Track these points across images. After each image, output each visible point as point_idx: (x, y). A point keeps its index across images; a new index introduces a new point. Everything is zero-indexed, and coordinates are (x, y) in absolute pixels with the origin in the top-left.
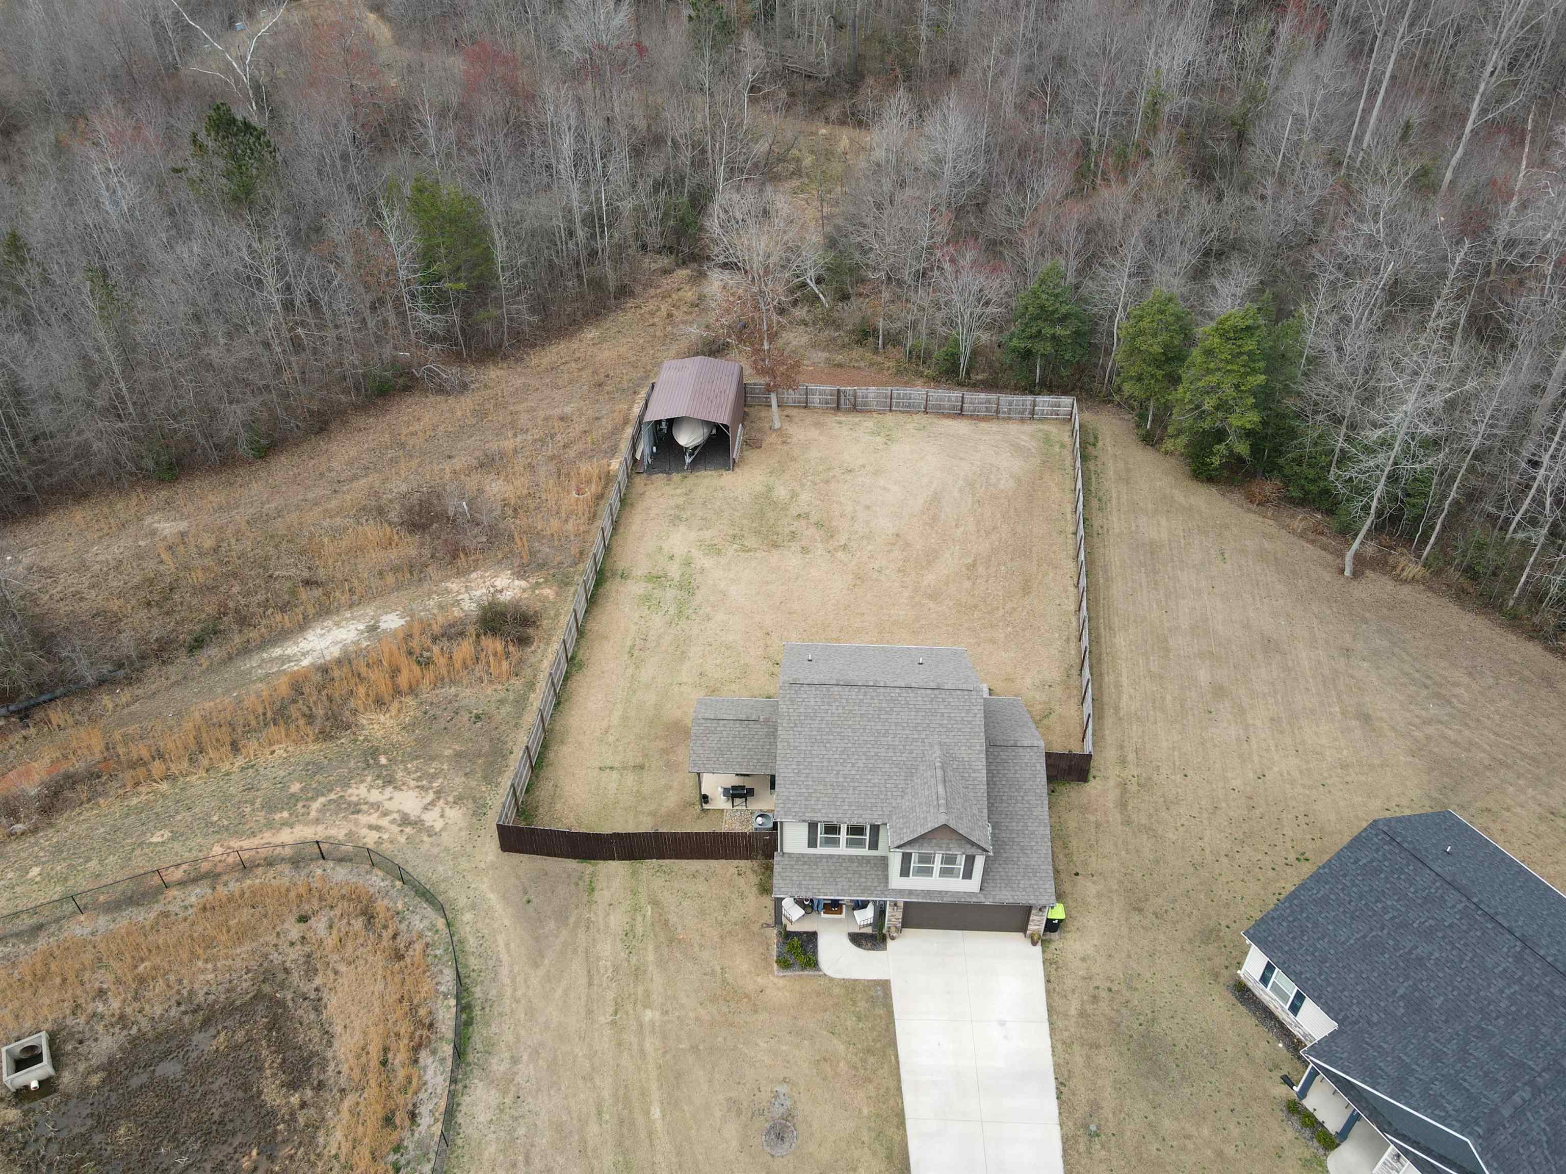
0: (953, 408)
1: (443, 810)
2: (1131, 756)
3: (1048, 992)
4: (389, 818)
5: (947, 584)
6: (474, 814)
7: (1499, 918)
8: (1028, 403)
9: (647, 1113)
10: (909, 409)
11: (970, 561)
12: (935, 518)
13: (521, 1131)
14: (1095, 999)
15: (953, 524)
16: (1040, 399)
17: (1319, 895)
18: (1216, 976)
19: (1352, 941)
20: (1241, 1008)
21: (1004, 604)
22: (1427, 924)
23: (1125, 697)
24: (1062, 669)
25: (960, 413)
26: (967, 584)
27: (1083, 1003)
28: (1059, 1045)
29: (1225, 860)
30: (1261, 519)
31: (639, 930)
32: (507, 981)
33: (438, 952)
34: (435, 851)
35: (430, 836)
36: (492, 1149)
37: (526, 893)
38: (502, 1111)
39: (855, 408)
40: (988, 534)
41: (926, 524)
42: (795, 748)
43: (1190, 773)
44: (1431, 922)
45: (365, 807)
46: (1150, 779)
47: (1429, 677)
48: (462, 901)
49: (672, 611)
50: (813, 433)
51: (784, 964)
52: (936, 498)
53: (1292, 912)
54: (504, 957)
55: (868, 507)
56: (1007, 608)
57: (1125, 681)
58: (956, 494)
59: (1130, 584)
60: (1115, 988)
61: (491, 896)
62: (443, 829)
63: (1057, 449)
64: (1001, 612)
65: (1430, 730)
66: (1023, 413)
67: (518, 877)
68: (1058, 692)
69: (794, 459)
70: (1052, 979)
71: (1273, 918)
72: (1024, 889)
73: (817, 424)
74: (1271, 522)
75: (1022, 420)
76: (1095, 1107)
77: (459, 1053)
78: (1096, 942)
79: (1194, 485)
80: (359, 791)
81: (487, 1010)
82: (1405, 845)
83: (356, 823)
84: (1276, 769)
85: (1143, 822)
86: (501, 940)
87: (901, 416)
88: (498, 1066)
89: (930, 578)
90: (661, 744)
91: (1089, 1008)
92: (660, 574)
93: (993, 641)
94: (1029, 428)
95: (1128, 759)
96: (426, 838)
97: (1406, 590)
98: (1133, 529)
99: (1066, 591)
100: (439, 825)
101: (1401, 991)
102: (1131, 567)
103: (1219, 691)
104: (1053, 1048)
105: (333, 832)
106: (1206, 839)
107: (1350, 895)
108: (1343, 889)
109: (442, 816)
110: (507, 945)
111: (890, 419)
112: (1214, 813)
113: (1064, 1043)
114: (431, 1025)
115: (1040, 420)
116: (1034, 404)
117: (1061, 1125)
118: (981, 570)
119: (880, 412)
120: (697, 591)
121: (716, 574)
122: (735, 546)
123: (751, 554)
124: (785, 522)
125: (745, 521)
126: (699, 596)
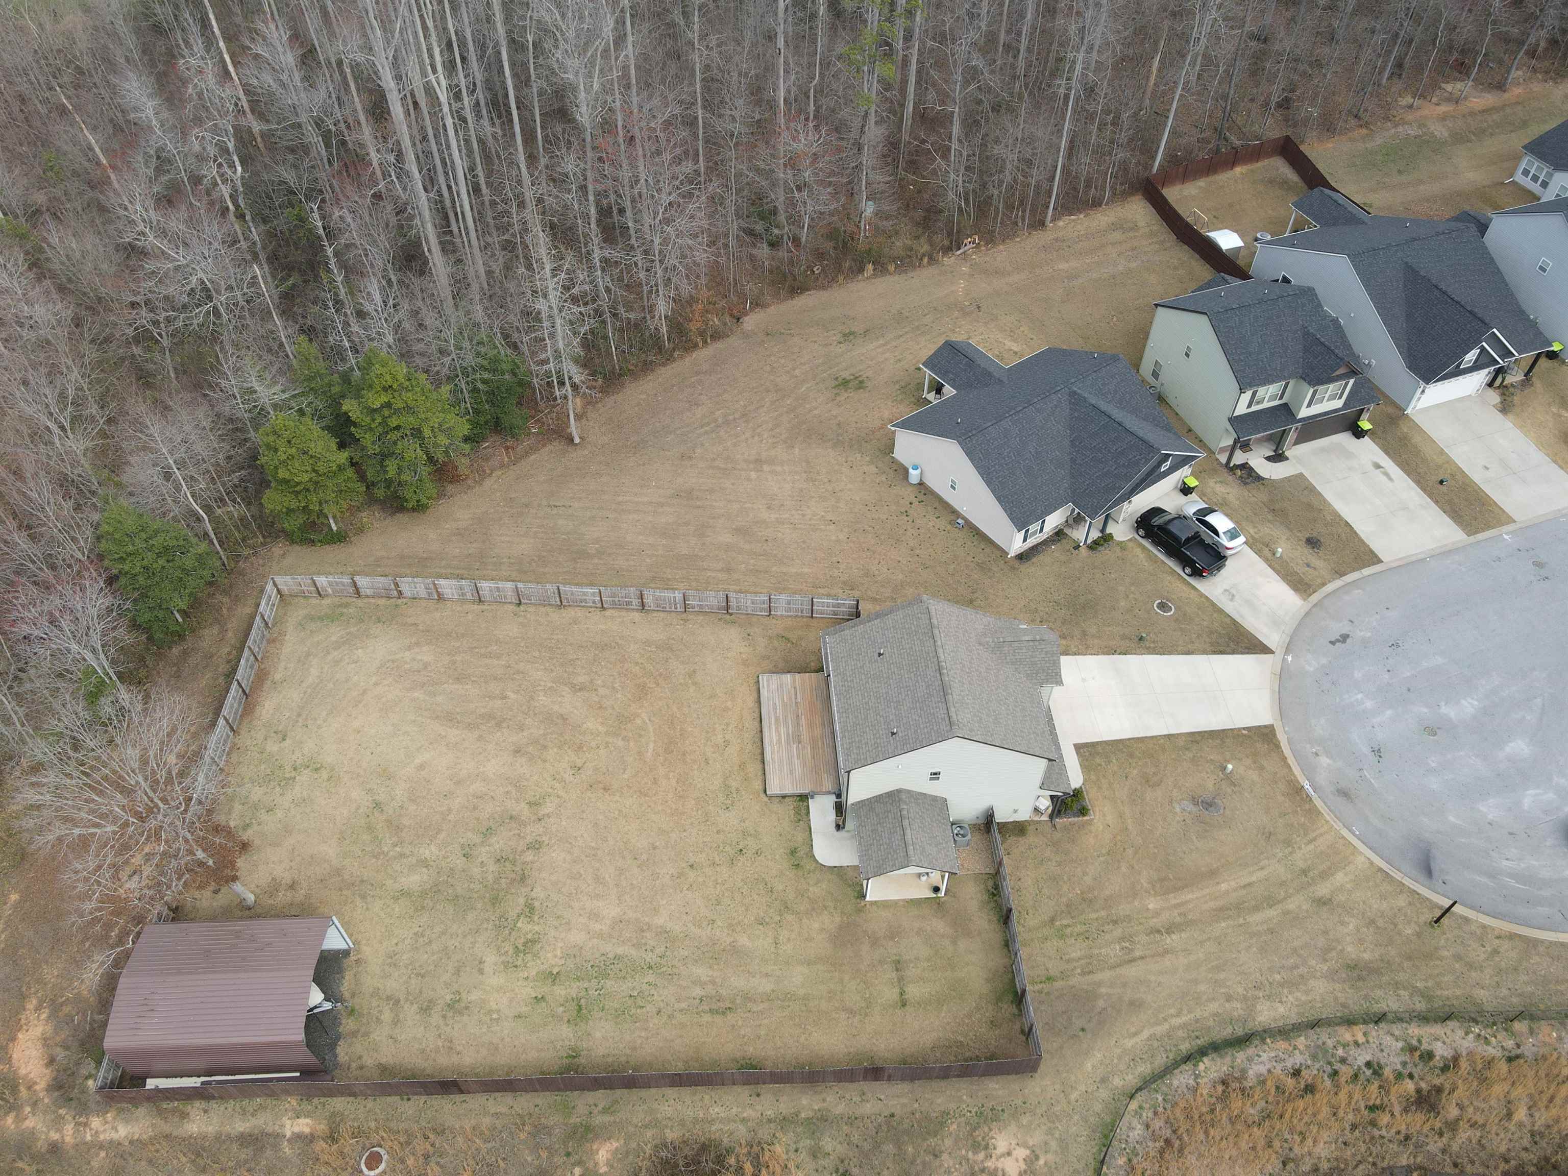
1: (1003, 1155)
5: (603, 709)
6: (996, 1119)
11: (565, 688)
12: (487, 718)
13: (1278, 977)
15: (499, 701)
24: (724, 627)
25: (246, 697)
32: (1166, 1024)
33: (1160, 1099)
34: (1054, 1145)
35: (1037, 1158)
36: (1298, 995)
37: (1075, 1035)
38: (1269, 997)
41: (497, 726)
46: (844, 584)
47: (707, 424)
48: (1104, 1094)
49: (650, 978)
51: (1083, 811)
52: (449, 717)
54: (1146, 1034)
55: (460, 783)
58: (440, 698)
61: (1089, 1066)
62: (1026, 1146)
63: (349, 610)
67: (1061, 1048)
68: (755, 631)
69: (335, 873)
77: (1242, 1041)
81: (1197, 1034)
84: (825, 512)
85: (889, 591)
86: (1129, 1043)
88: (1237, 1008)
89: (594, 723)
90: (865, 948)
94: (291, 636)
96: (1041, 1162)
98: (510, 562)
99: (610, 618)
100: (1022, 1153)
103: (742, 532)
104: (1091, 655)
106: (899, 559)
107: (999, 471)
109: (1009, 1154)
110: (1135, 1034)
112: (874, 551)
113: (1089, 649)
114: (1224, 1082)
117: (1141, 654)
118: (581, 680)
120: (611, 956)
121: (576, 937)
122: (519, 925)
123: (537, 904)
124: (476, 871)
125: (471, 916)
126: (620, 950)
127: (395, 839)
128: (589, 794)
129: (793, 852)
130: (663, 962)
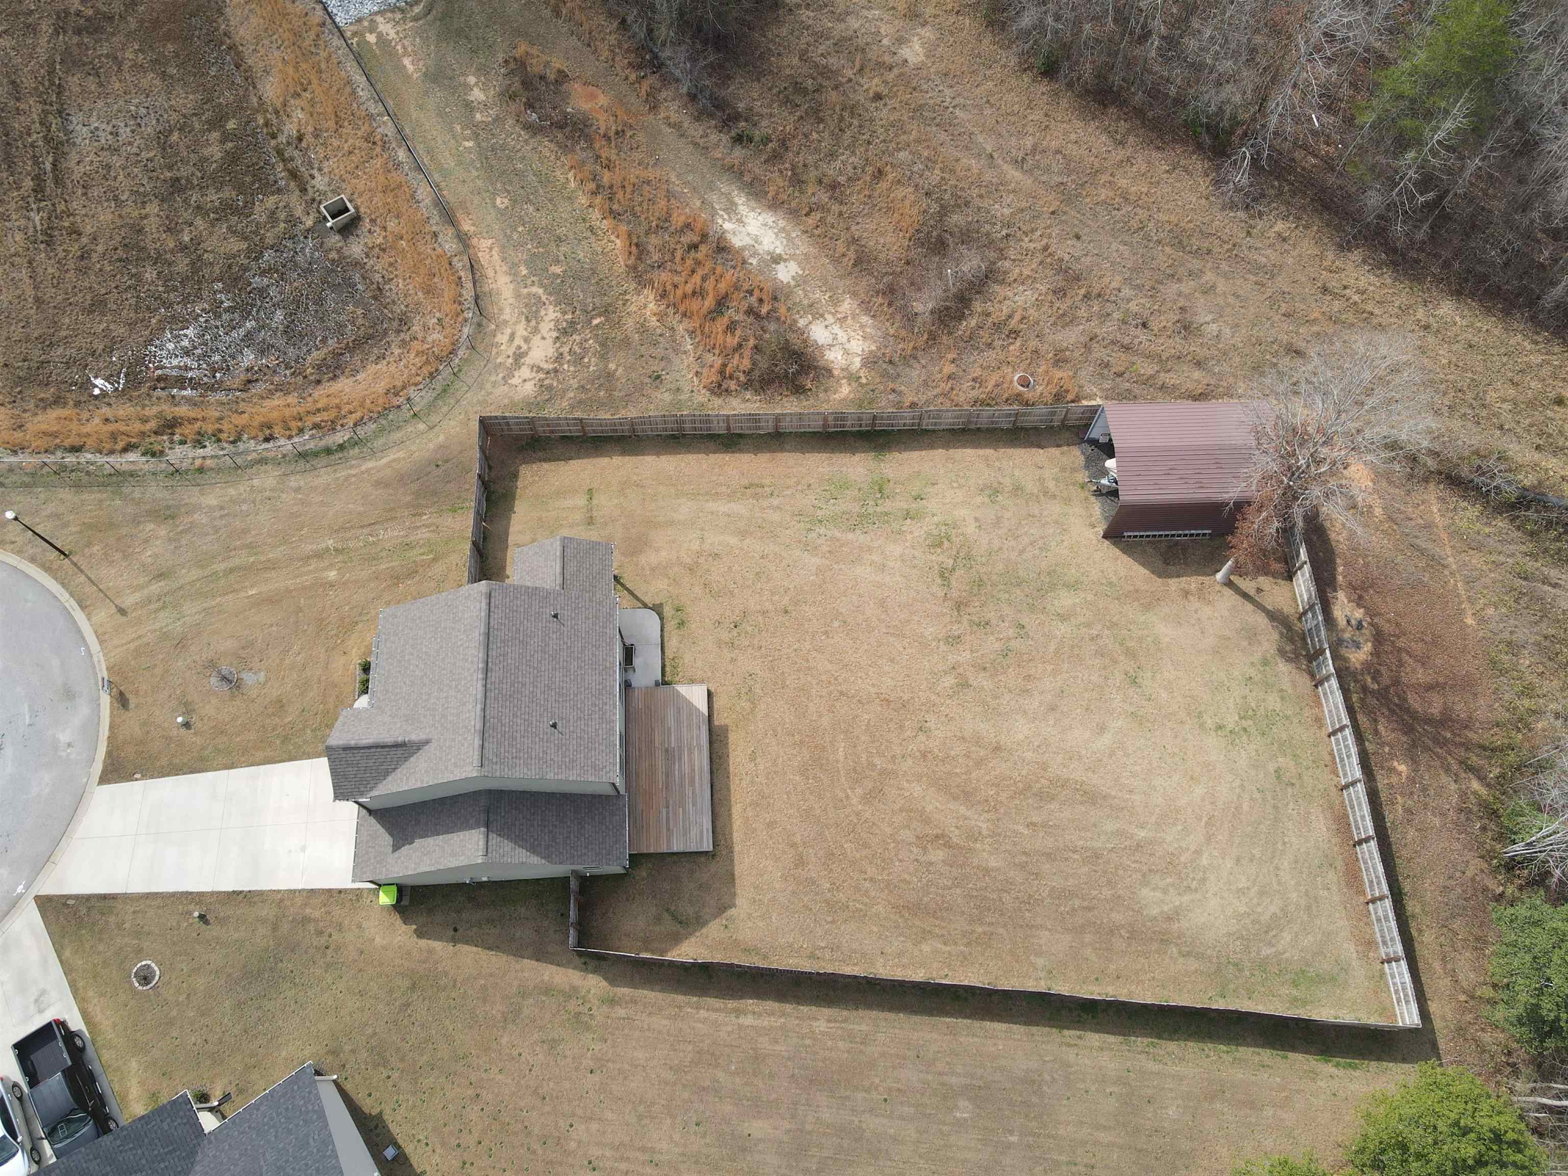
1: (532, 379)
2: (620, 1012)
3: (330, 891)
4: (522, 344)
5: (905, 810)
6: (530, 403)
9: (252, 586)
11: (957, 840)
12: (1044, 796)
13: (245, 507)
14: (320, 933)
15: (1035, 820)
18: (335, 1053)
26: (908, 835)
27: (316, 921)
28: (279, 896)
31: (410, 553)
32: (363, 468)
33: (392, 416)
34: (488, 386)
35: (504, 378)
37: (446, 461)
38: (260, 491)
40: (1022, 866)
41: (1030, 783)
43: (595, 1078)
45: (533, 323)
46: (587, 1029)
48: (436, 419)
49: (820, 512)
50: (1220, 630)
51: (366, 667)
52: (1091, 797)
54: (384, 461)
55: (1052, 709)
57: (749, 1020)
58: (1108, 827)
60: (329, 951)
61: (441, 438)
62: (511, 386)
66: (1383, 944)
67: (461, 452)
69: (1149, 609)
70: (342, 895)
76: (224, 922)
77: (306, 454)
78: (378, 939)
80: (551, 314)
83: (517, 323)
85: (525, 1011)
86: (401, 454)
88: (294, 481)
91: (311, 927)
92: (886, 492)
93: (800, 862)
94: (1346, 950)
96: (501, 375)
100: (515, 381)
103: (736, 1144)
104: (279, 891)
105: (508, 310)
106: (500, 1077)
109: (526, 380)
110: (393, 460)
111: (1302, 733)
112: (535, 1094)
113: (282, 900)
114: (332, 430)
116: (1397, 960)
117: (212, 893)
118: (939, 854)
120: (858, 532)
121: (896, 550)
122: (951, 562)
123: (939, 581)
124: (1007, 610)
125: (1000, 567)
126: (850, 536)
127: (1101, 642)
128: (906, 698)
129: (682, 624)
130: (809, 526)
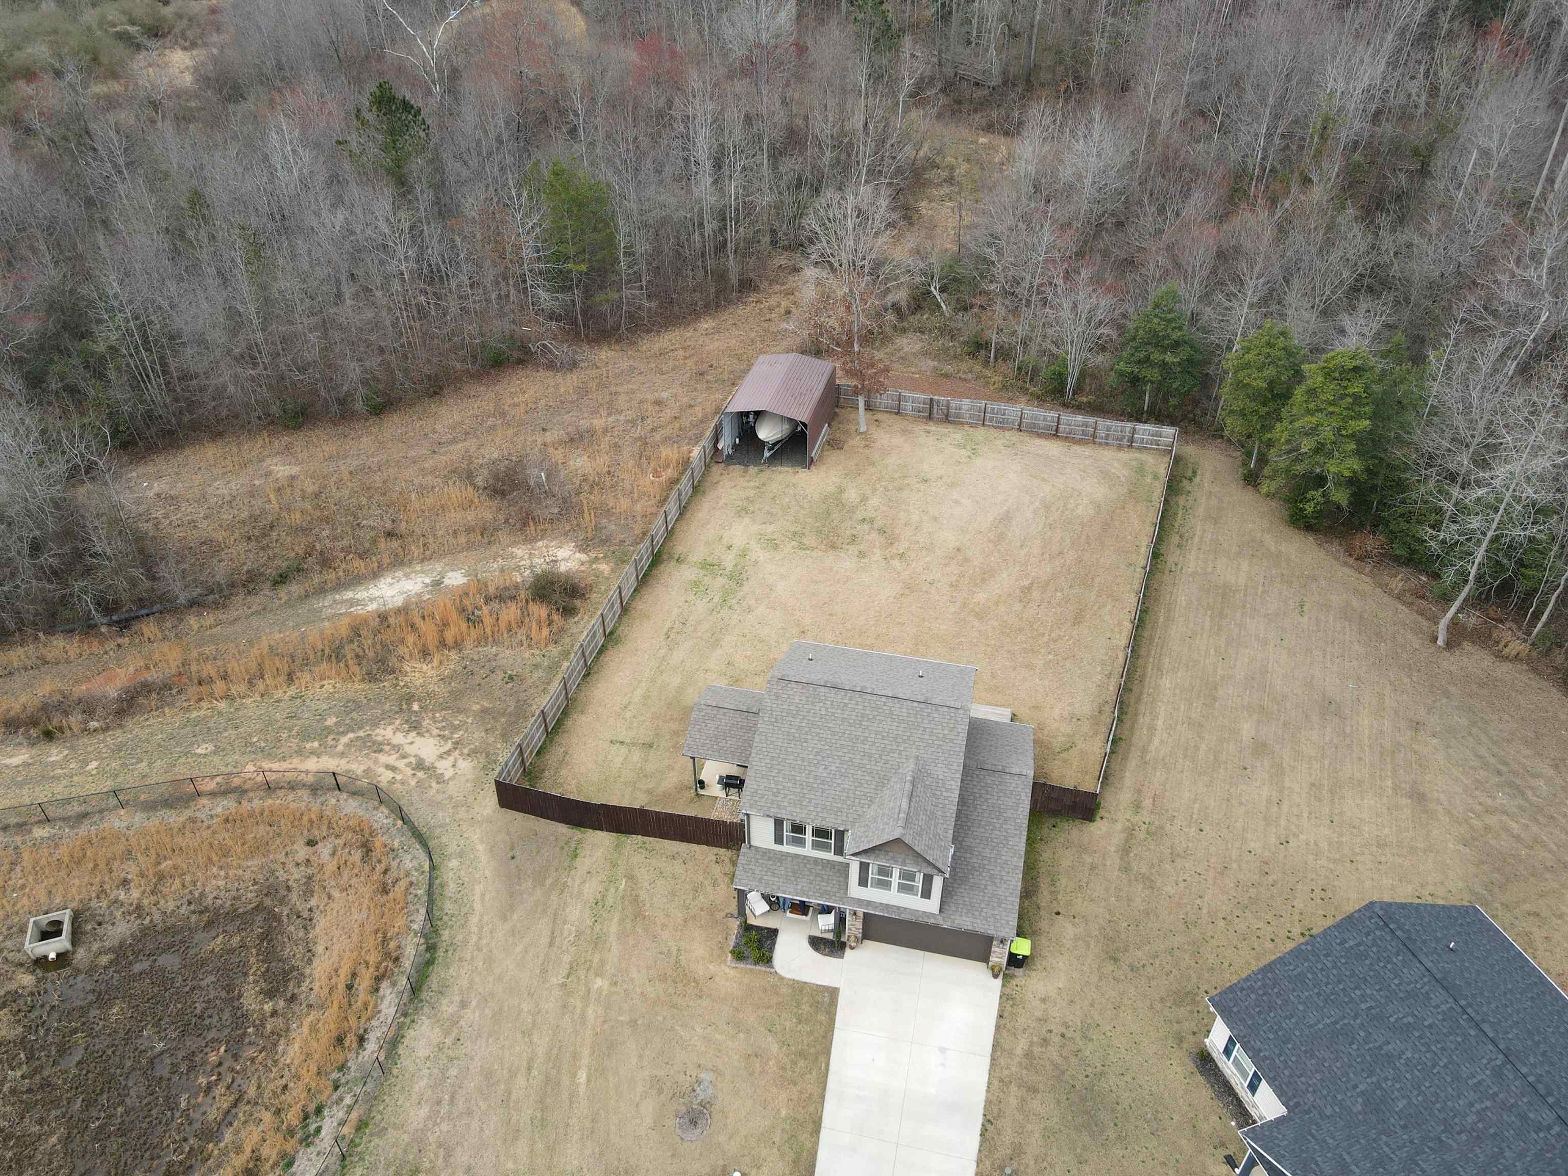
0: (1048, 428)
1: (456, 761)
2: (1147, 803)
3: (998, 1028)
4: (406, 761)
5: (997, 604)
6: (484, 768)
7: (1486, 1027)
8: (1128, 430)
9: (574, 1076)
10: (1002, 425)
11: (1026, 583)
12: (1001, 537)
13: (453, 1072)
14: (1045, 1042)
15: (1019, 544)
16: (1140, 426)
17: (1295, 973)
18: (1180, 1040)
19: (1320, 1026)
20: (1200, 1078)
21: (1051, 631)
22: (1405, 1020)
23: (1156, 741)
24: (1095, 704)
25: (1055, 434)
26: (1018, 607)
27: (1032, 1043)
28: (996, 1082)
29: (1222, 923)
30: (1357, 575)
31: (610, 900)
32: (475, 929)
33: (419, 892)
34: (439, 797)
35: (438, 783)
36: (423, 1084)
37: (512, 849)
38: (440, 1049)
39: (947, 418)
40: (1052, 558)
41: (990, 541)
42: (772, 743)
43: (1207, 828)
44: (1410, 1019)
45: (387, 748)
46: (1161, 828)
47: (1505, 764)
48: (452, 848)
49: (716, 599)
50: (898, 440)
51: (739, 955)
52: (1007, 518)
53: (1264, 986)
54: (477, 906)
55: (935, 519)
56: (1053, 635)
57: (1160, 723)
58: (1029, 515)
59: (1191, 625)
60: (1068, 1035)
61: (480, 847)
62: (452, 778)
63: (1148, 480)
64: (1046, 639)
65: (1492, 820)
66: (1121, 440)
67: (508, 833)
68: (1086, 727)
69: (872, 464)
70: (1006, 1014)
71: (1242, 989)
72: (986, 919)
73: (904, 432)
74: (1368, 580)
75: (1120, 447)
76: (1018, 1151)
77: (415, 990)
78: (1061, 985)
79: (1290, 531)
80: (385, 733)
81: (450, 953)
82: (1399, 933)
83: (376, 761)
84: (1303, 837)
85: (1143, 871)
86: (478, 889)
87: (992, 430)
88: (448, 1007)
89: (981, 596)
90: (674, 726)
91: (1037, 1050)
92: (715, 562)
93: (1030, 667)
94: (1125, 455)
95: (1143, 804)
96: (434, 784)
97: (1506, 667)
98: (1210, 570)
99: (1120, 624)
100: (448, 774)
101: (1362, 1087)
102: (1197, 609)
103: (1260, 748)
104: (989, 1084)
105: (354, 767)
106: (1206, 899)
107: (1328, 977)
108: (1322, 969)
109: (454, 766)
110: (483, 895)
111: (980, 433)
112: (1222, 874)
113: (1001, 1080)
114: (397, 959)
115: (1139, 448)
116: (1134, 432)
117: (979, 1162)
118: (1036, 594)
119: (972, 425)
120: (745, 583)
121: (769, 568)
122: (794, 543)
123: (808, 552)
124: (848, 524)
125: (810, 520)
126: (747, 587)
127: (891, 488)
128: (903, 586)
130: (726, 608)
